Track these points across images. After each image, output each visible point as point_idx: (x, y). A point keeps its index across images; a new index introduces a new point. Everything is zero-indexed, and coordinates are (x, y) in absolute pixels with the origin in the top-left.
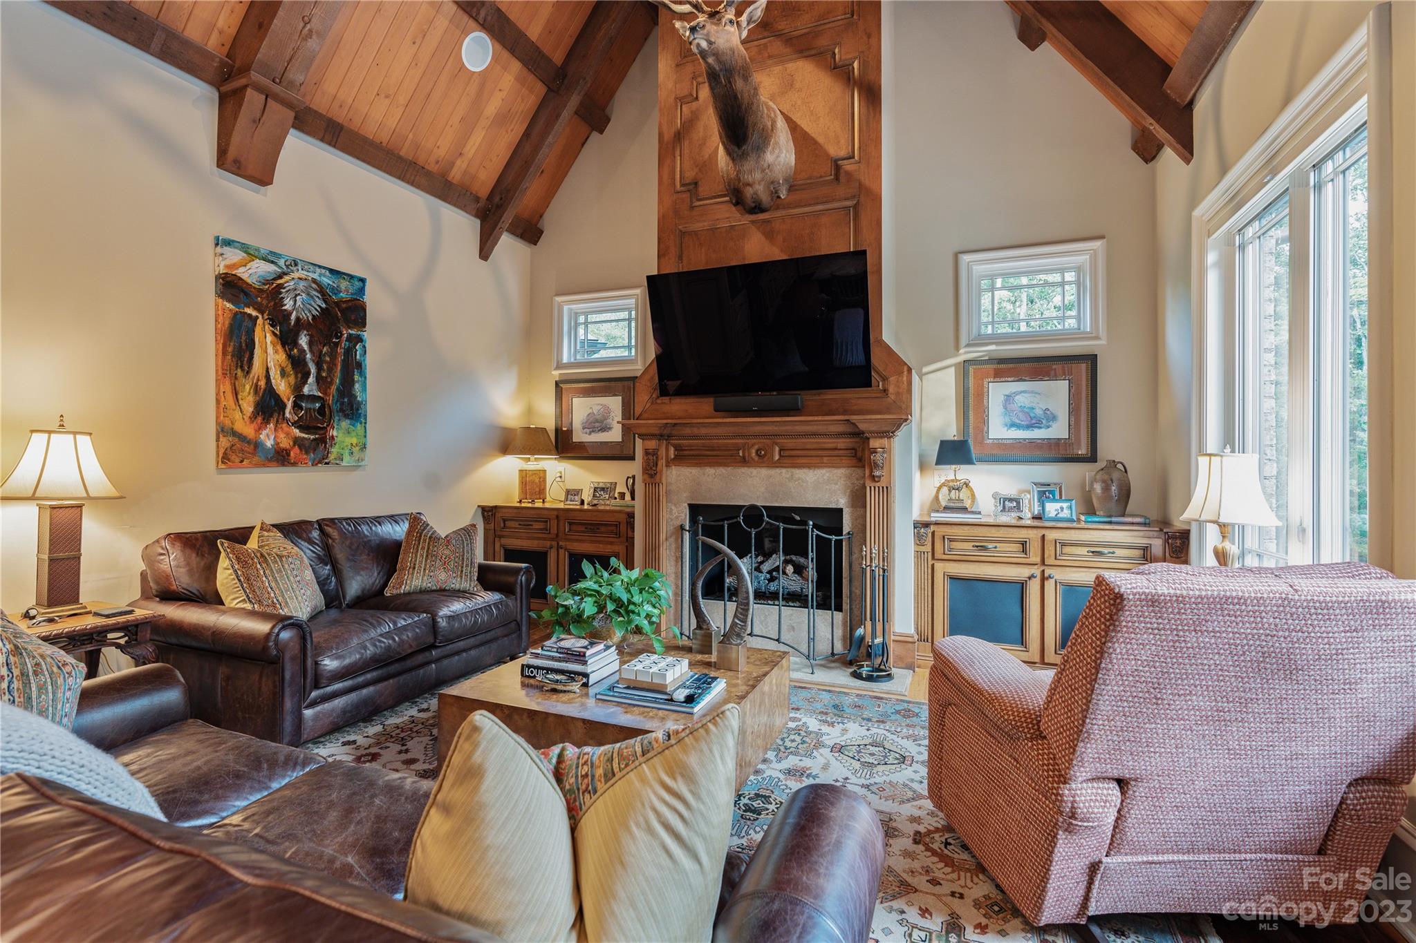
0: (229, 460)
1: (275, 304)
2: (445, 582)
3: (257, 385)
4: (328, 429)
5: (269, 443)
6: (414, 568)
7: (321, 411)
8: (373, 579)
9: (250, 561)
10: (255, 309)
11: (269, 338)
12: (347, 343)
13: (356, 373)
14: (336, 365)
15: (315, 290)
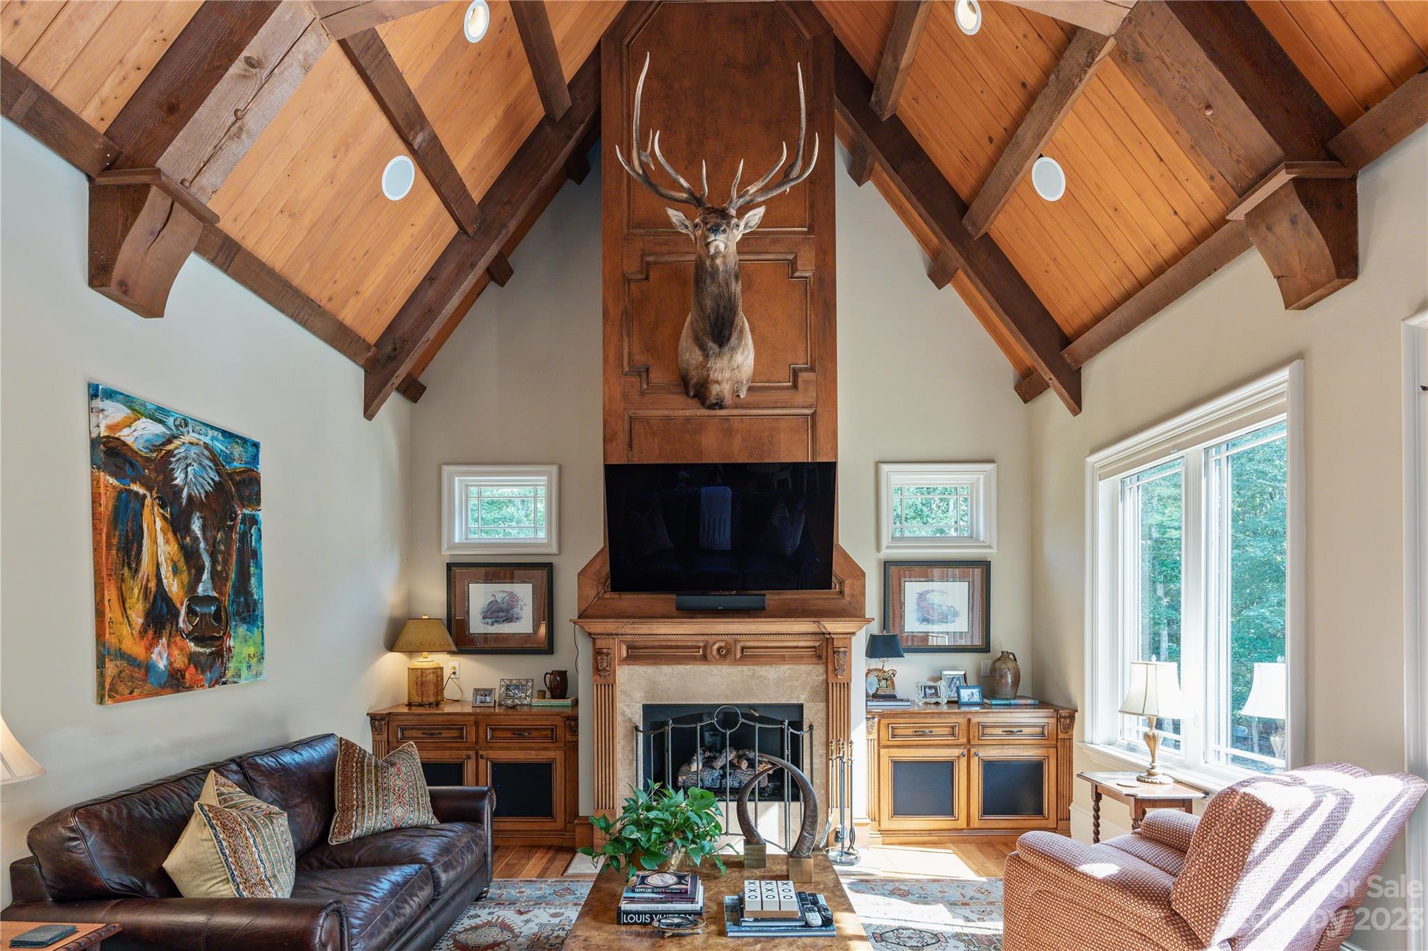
0: (117, 692)
1: (165, 477)
2: (402, 819)
3: (146, 588)
4: (225, 638)
5: (162, 664)
6: (364, 807)
7: (217, 616)
8: (311, 826)
9: (238, 828)
10: (143, 485)
11: (159, 523)
12: (242, 526)
13: (251, 564)
14: (230, 555)
15: (208, 458)
